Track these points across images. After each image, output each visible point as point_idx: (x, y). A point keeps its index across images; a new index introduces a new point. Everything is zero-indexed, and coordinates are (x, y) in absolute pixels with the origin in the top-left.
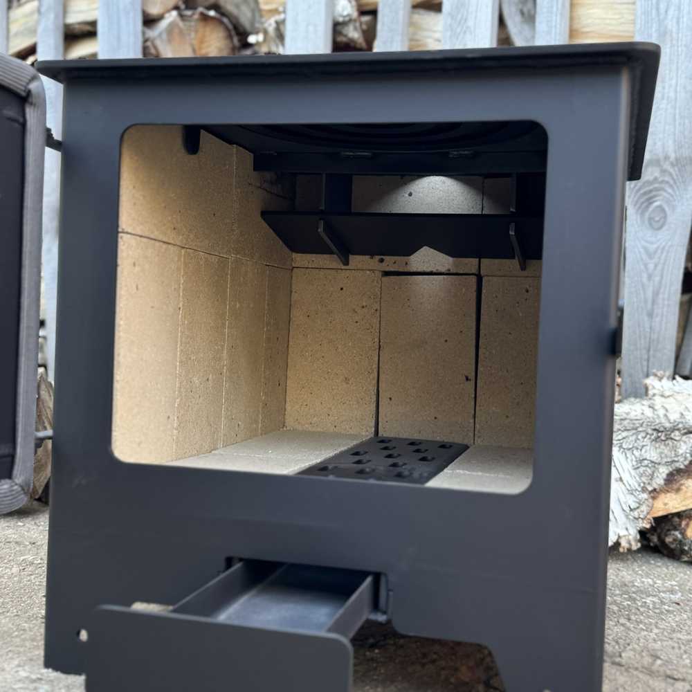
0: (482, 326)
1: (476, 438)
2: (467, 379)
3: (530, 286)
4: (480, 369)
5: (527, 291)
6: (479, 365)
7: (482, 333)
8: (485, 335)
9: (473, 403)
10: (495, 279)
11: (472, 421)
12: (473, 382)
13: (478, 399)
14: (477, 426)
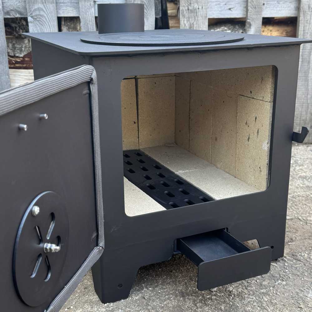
0: (139, 100)
1: (140, 146)
2: (135, 123)
3: (156, 81)
4: (140, 118)
5: (155, 83)
6: (139, 116)
7: (139, 103)
8: (141, 104)
9: (137, 132)
10: (143, 79)
11: (138, 139)
12: (137, 124)
13: (140, 131)
14: (140, 141)
